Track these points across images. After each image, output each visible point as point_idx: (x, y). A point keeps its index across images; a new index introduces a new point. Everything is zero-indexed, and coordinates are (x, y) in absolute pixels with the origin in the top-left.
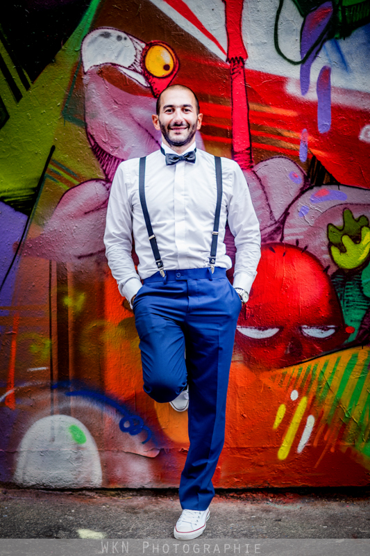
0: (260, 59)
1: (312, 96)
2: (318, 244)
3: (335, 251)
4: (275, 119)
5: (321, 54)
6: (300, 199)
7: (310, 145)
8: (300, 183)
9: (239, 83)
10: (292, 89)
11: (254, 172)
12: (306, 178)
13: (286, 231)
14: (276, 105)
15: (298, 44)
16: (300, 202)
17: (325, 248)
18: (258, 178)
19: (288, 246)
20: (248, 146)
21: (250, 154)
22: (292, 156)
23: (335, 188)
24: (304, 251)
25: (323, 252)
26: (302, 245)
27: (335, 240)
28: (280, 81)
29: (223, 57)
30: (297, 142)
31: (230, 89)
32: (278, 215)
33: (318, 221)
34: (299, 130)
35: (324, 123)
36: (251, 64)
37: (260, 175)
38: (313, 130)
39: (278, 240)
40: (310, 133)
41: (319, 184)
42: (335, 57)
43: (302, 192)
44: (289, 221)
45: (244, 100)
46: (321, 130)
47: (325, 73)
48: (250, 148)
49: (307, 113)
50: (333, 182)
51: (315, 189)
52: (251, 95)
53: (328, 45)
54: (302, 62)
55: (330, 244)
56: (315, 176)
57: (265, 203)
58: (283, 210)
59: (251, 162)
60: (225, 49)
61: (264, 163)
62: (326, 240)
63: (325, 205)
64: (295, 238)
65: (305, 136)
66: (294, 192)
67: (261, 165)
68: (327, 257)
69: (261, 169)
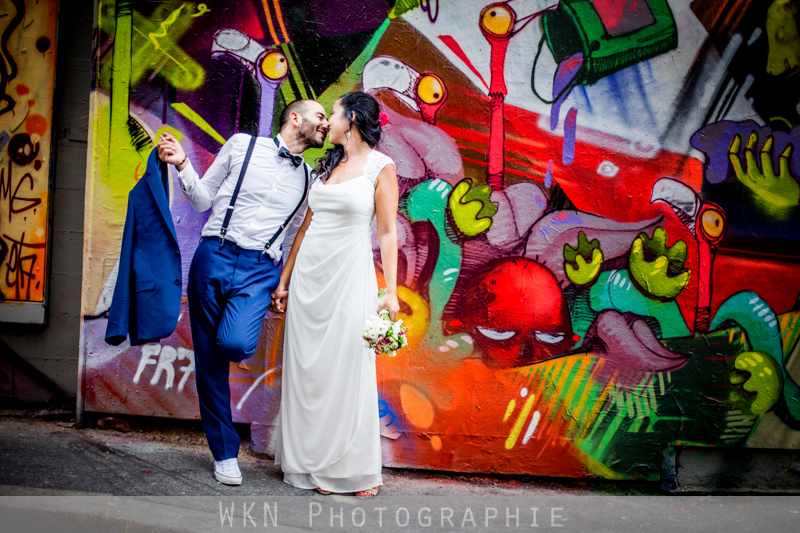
0: (517, 96)
1: (560, 132)
2: (555, 260)
3: (569, 268)
4: (525, 149)
5: (570, 97)
6: (543, 220)
7: (555, 174)
8: (543, 206)
9: (498, 115)
10: (543, 124)
11: (505, 193)
12: (549, 202)
13: (528, 247)
14: (528, 137)
15: (551, 87)
16: (542, 223)
17: (560, 265)
18: (508, 198)
19: (529, 260)
20: (501, 170)
21: (503, 177)
22: (539, 182)
23: (573, 213)
24: (543, 266)
25: (559, 268)
26: (541, 261)
27: (570, 258)
28: (534, 117)
29: (486, 92)
30: (543, 170)
31: (489, 120)
32: (522, 233)
33: (557, 240)
34: (546, 160)
35: (568, 157)
36: (509, 100)
37: (510, 197)
38: (559, 162)
39: (521, 254)
40: (556, 163)
41: (560, 208)
42: (582, 100)
43: (545, 214)
44: (532, 238)
45: (501, 130)
46: (565, 162)
47: (573, 113)
48: (502, 172)
49: (554, 147)
50: (572, 207)
51: (556, 212)
52: (507, 126)
53: (576, 89)
54: (554, 102)
55: (565, 262)
56: (557, 201)
57: (512, 220)
58: (527, 228)
59: (503, 184)
60: (489, 85)
61: (514, 186)
62: (562, 257)
63: (563, 227)
64: (535, 253)
65: (551, 166)
66: (537, 213)
67: (512, 187)
68: (562, 272)
69: (511, 191)
